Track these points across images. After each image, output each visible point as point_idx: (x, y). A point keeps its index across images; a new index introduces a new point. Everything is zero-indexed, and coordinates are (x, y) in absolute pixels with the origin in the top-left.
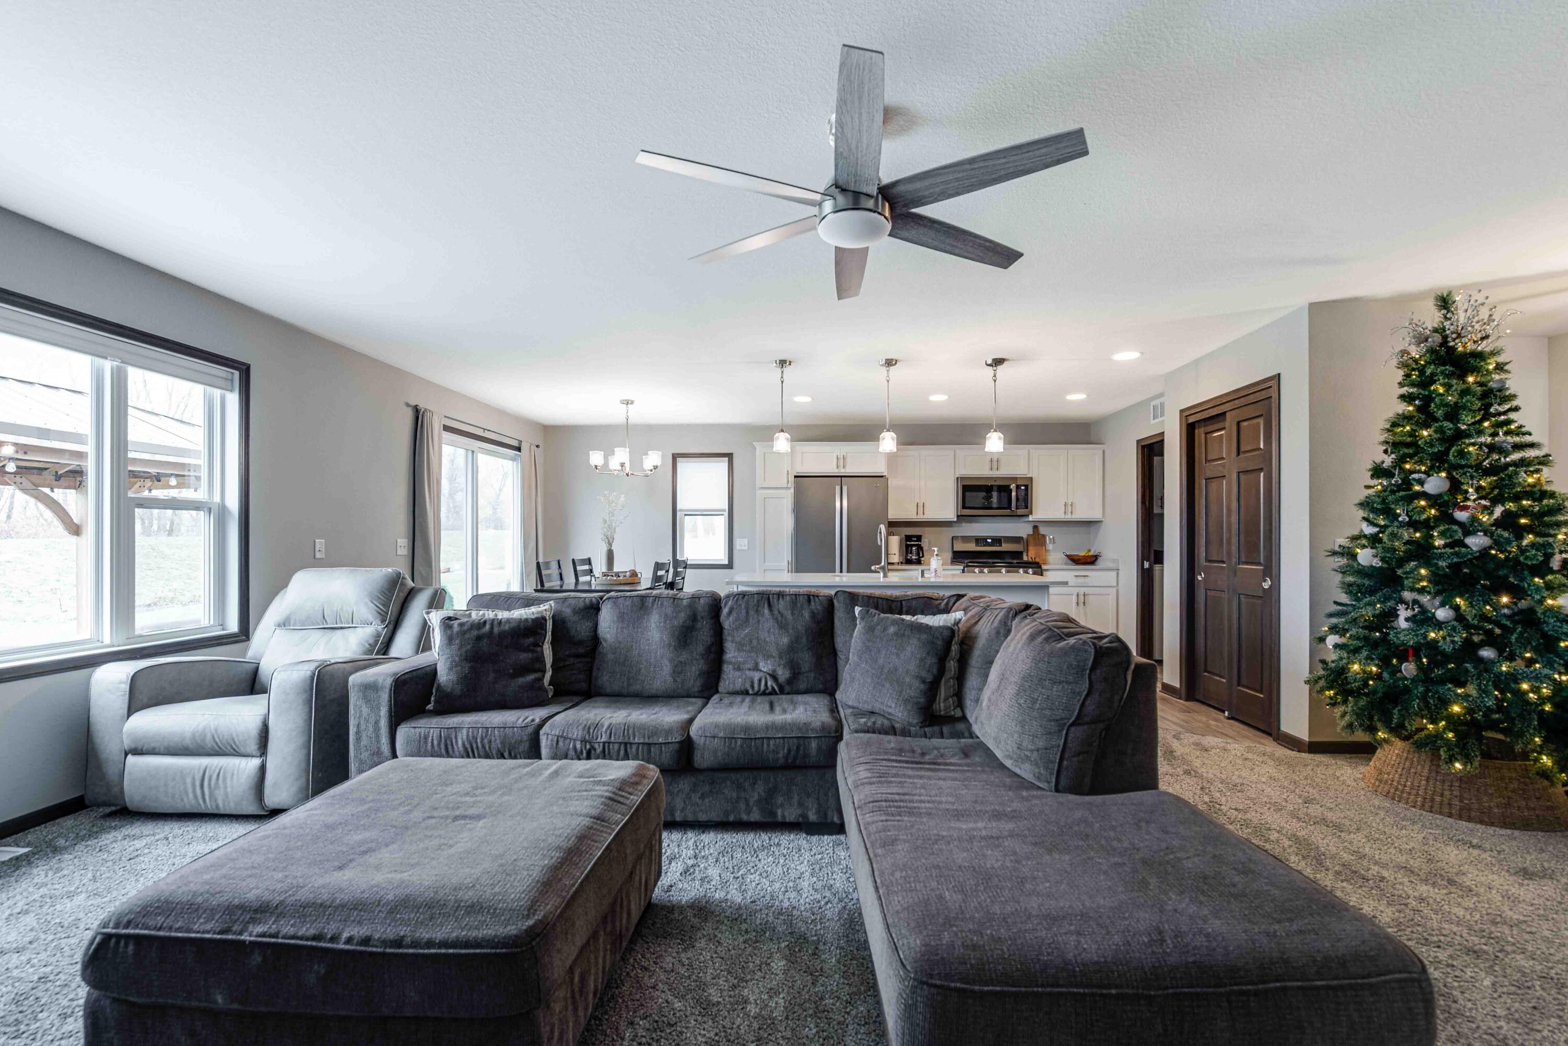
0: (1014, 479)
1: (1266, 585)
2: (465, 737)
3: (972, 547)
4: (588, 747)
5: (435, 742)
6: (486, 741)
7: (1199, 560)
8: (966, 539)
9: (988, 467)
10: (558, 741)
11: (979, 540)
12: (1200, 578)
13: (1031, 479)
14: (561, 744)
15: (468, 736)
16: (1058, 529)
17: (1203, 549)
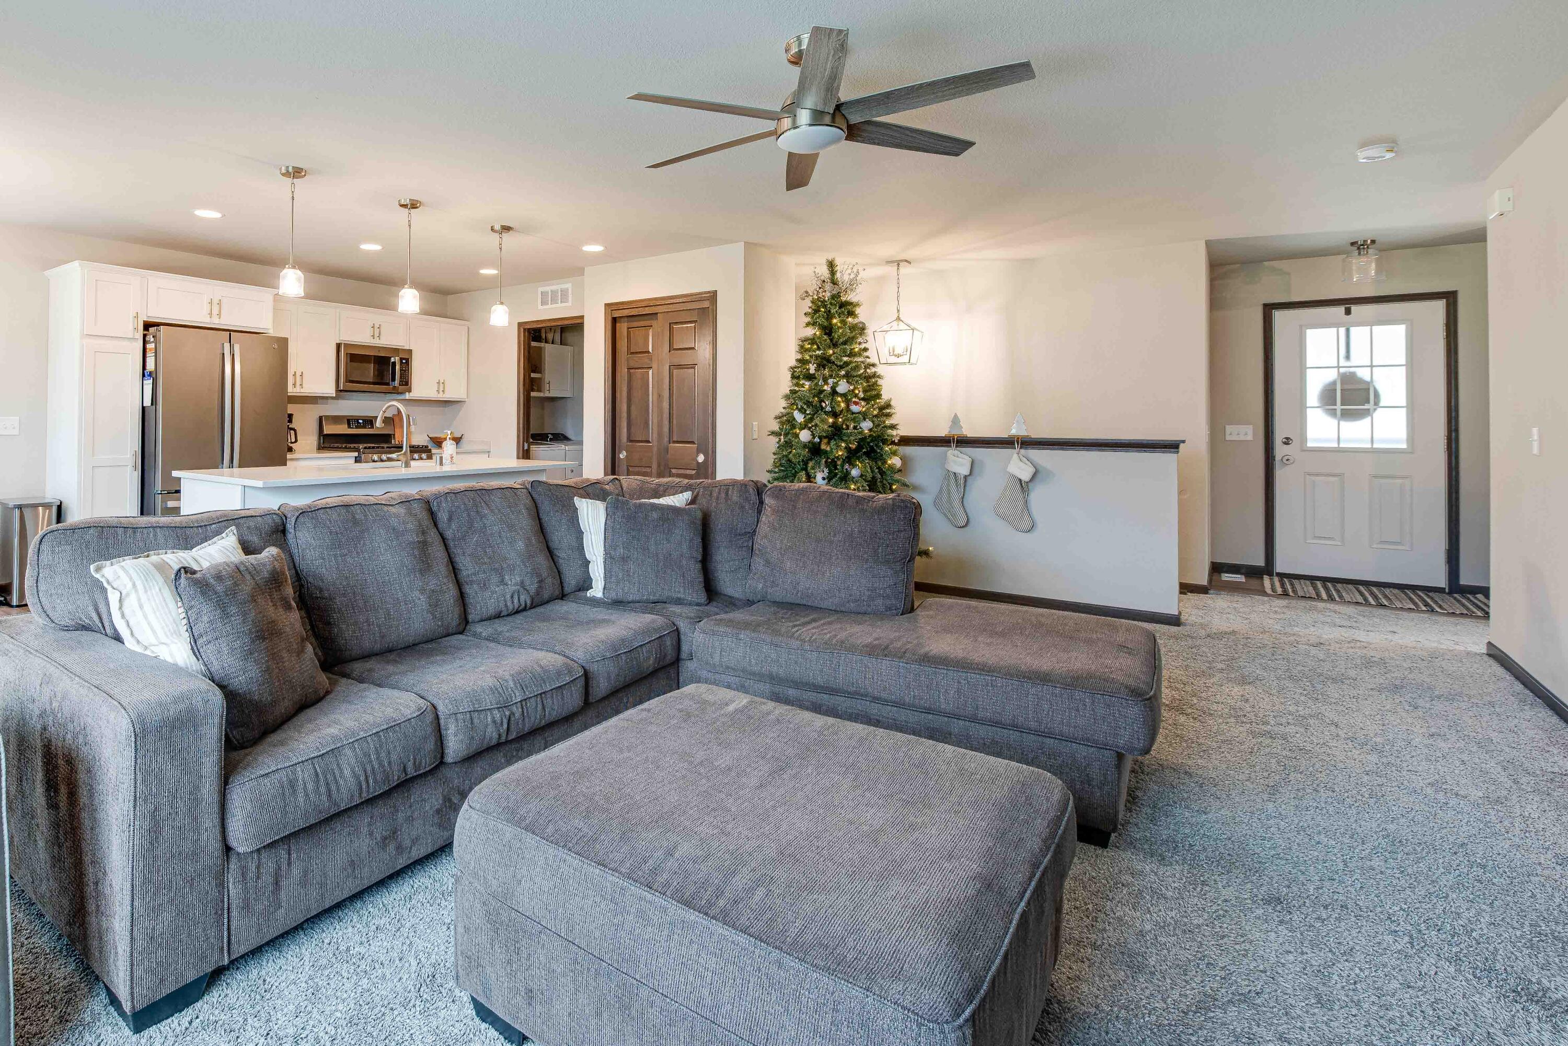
0: (396, 351)
1: (701, 458)
2: (353, 761)
3: (342, 429)
4: (507, 713)
5: (310, 786)
6: (383, 755)
7: (620, 440)
8: (336, 419)
9: (369, 332)
10: (471, 719)
11: (350, 421)
12: (621, 456)
13: (410, 351)
14: (476, 721)
15: (356, 756)
16: (427, 409)
17: (625, 430)
